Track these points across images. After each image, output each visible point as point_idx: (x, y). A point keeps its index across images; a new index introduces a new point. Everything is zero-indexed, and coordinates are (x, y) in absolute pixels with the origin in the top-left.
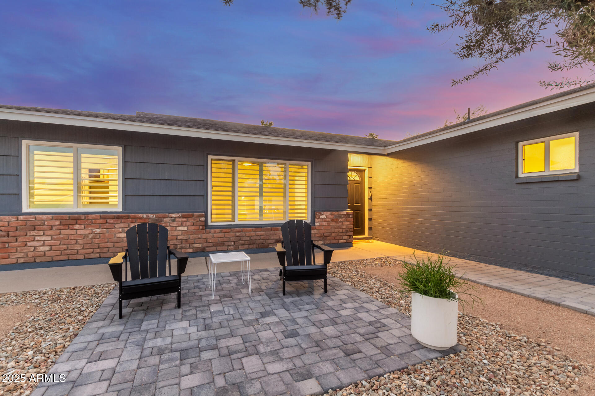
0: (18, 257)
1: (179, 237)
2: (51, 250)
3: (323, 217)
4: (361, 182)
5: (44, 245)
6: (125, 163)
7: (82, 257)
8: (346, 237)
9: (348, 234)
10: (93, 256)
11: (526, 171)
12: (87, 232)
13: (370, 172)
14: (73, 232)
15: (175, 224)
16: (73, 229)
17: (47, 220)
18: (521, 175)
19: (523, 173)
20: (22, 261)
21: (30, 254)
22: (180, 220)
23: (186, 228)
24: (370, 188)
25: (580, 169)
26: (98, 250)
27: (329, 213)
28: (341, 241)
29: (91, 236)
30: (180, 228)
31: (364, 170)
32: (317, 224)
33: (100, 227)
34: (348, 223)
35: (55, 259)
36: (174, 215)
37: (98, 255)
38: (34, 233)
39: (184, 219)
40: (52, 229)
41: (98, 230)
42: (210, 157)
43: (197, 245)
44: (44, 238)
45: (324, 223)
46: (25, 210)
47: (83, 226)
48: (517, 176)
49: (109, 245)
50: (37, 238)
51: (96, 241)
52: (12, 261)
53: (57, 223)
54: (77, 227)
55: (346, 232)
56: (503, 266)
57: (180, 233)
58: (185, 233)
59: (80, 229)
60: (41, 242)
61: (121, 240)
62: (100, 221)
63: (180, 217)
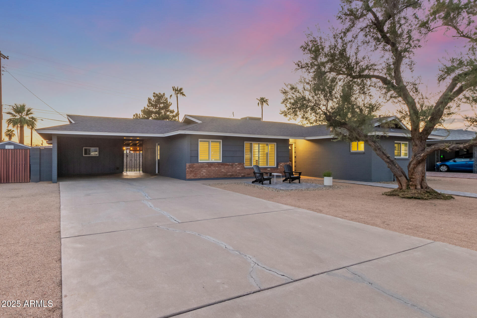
0: (199, 176)
1: (238, 171)
2: (206, 174)
3: (281, 165)
4: (292, 150)
5: (204, 173)
6: (223, 145)
7: (213, 177)
10: (216, 177)
11: (353, 150)
12: (214, 169)
13: (295, 145)
14: (211, 169)
15: (236, 167)
16: (211, 168)
17: (205, 165)
18: (351, 151)
19: (352, 151)
20: (199, 178)
21: (201, 176)
22: (238, 165)
23: (239, 168)
24: (295, 152)
25: (365, 150)
26: (217, 175)
27: (283, 163)
29: (215, 170)
30: (238, 168)
31: (292, 144)
32: (279, 167)
33: (217, 167)
35: (207, 177)
36: (236, 164)
37: (217, 177)
38: (202, 169)
39: (239, 165)
40: (206, 168)
41: (217, 168)
42: (245, 142)
43: (242, 175)
44: (204, 171)
45: (282, 167)
46: (199, 161)
47: (213, 167)
48: (350, 151)
49: (220, 173)
50: (203, 171)
51: (216, 172)
52: (198, 178)
53: (207, 166)
54: (212, 167)
56: (346, 180)
57: (238, 170)
58: (239, 170)
59: (213, 168)
60: (204, 172)
61: (222, 172)
62: (217, 165)
63: (238, 164)
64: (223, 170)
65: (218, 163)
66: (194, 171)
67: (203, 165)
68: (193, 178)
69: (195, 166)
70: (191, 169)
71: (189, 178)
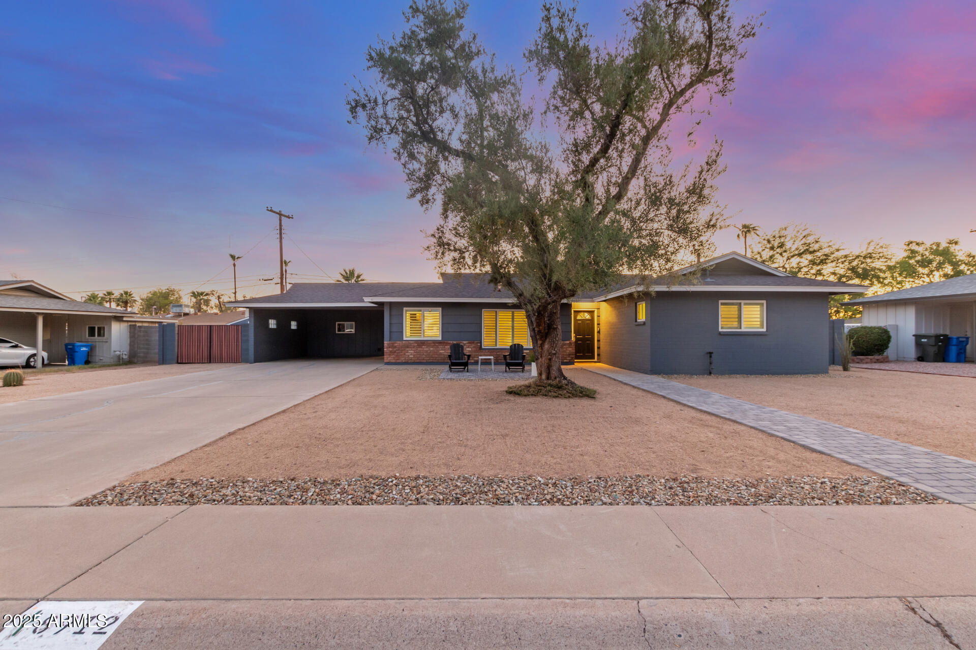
0: (402, 359)
2: (414, 357)
4: (592, 320)
6: (443, 316)
8: (569, 358)
9: (571, 356)
12: (427, 349)
13: (598, 313)
15: (466, 346)
16: (422, 348)
17: (414, 343)
19: (638, 319)
20: (404, 361)
21: (407, 359)
23: (470, 349)
24: (598, 324)
25: (646, 319)
26: (432, 358)
28: (565, 361)
29: (429, 351)
30: (468, 349)
31: (594, 311)
33: (433, 347)
34: (570, 349)
35: (416, 361)
36: (465, 342)
38: (408, 349)
39: (471, 344)
40: (414, 348)
41: (433, 349)
42: (483, 310)
44: (411, 352)
46: (405, 339)
48: (636, 321)
49: (436, 356)
50: (409, 351)
51: (431, 354)
52: (400, 361)
53: (416, 345)
55: (569, 355)
57: (467, 351)
58: (469, 351)
59: (425, 348)
60: (410, 354)
61: (441, 354)
62: (433, 344)
63: (469, 343)
64: (441, 351)
65: (435, 342)
66: (395, 352)
67: (409, 344)
68: (394, 361)
69: (396, 345)
70: (391, 349)
71: (388, 361)
